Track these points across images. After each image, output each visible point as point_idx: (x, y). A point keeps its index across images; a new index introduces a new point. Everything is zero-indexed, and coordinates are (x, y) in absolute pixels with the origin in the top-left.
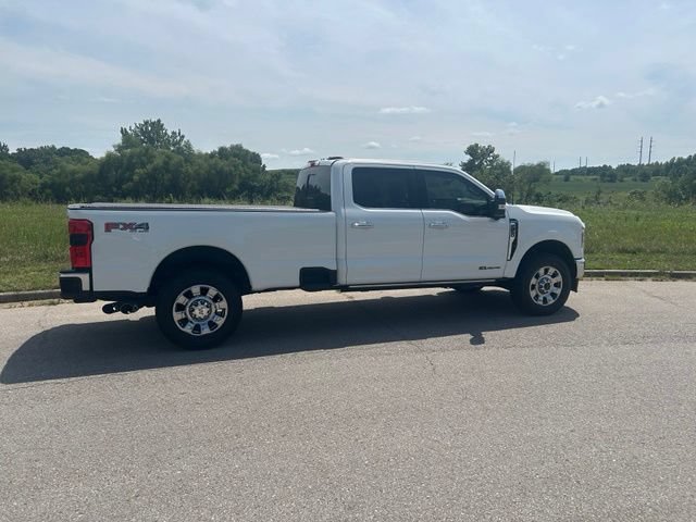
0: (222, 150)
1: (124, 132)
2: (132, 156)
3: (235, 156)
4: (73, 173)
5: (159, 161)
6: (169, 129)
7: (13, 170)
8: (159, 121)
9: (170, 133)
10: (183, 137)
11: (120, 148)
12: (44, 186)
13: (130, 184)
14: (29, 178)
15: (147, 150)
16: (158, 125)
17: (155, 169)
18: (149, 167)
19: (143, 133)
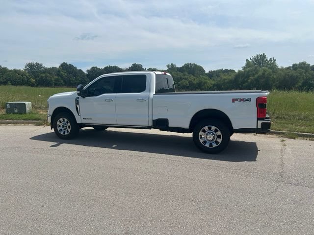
0: (294, 65)
1: (247, 60)
2: (249, 72)
3: (302, 68)
4: (225, 80)
5: (260, 73)
6: (268, 57)
7: (205, 79)
8: (264, 54)
9: (268, 59)
10: (275, 60)
11: (244, 68)
12: (214, 85)
13: (247, 84)
14: (211, 82)
15: (256, 68)
16: (264, 56)
17: (258, 77)
18: (256, 76)
19: (256, 60)
